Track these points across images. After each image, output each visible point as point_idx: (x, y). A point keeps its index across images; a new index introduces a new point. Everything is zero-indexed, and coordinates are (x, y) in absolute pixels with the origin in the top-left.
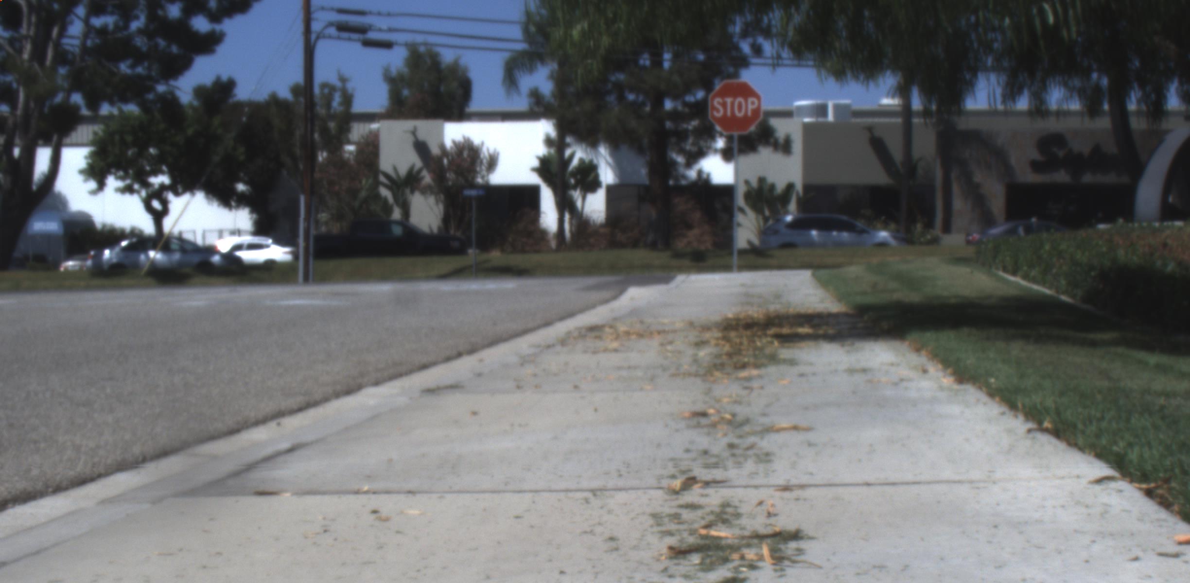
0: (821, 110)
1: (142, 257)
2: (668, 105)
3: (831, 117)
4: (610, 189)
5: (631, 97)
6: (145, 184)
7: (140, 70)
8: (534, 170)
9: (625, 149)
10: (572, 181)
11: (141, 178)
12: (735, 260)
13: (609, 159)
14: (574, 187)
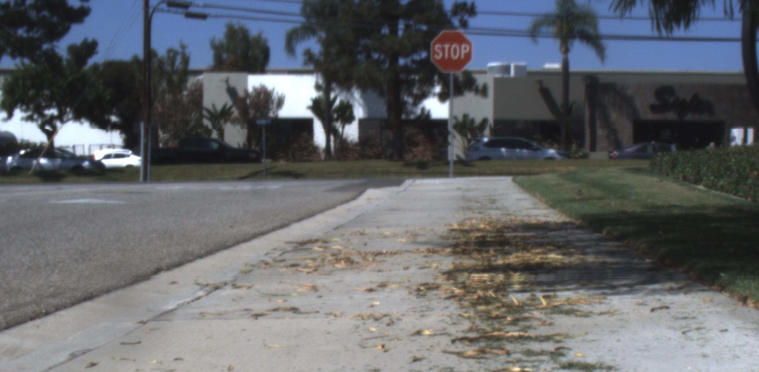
0: (506, 69)
1: (35, 162)
2: (402, 62)
3: (512, 73)
4: (361, 122)
5: (376, 56)
6: (42, 115)
8: (309, 107)
9: (370, 92)
10: (335, 116)
11: (39, 110)
12: (451, 168)
13: (361, 101)
14: (337, 120)
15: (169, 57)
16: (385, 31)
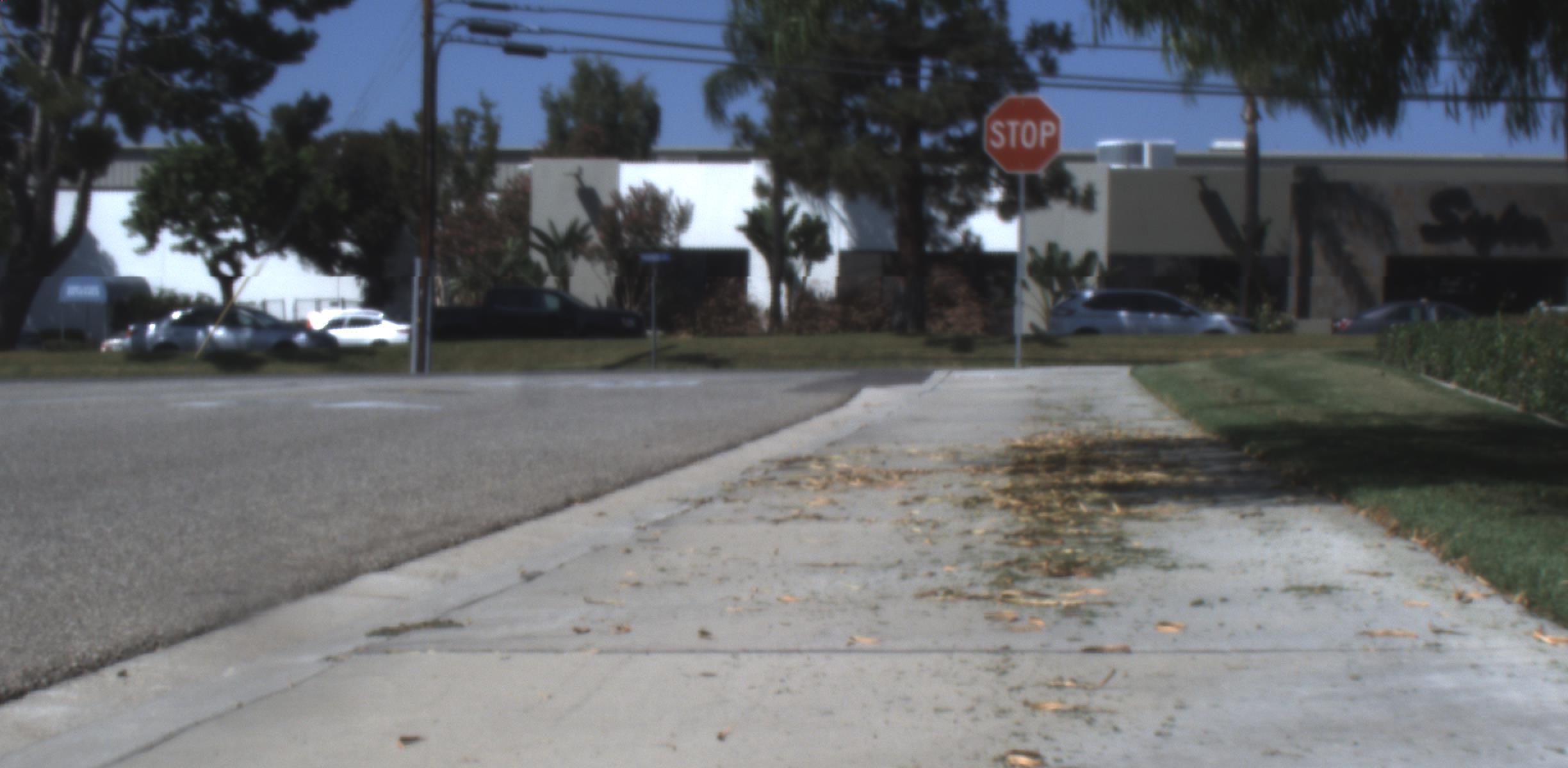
0: (1134, 153)
1: (200, 334)
2: (926, 140)
3: (1147, 163)
4: (844, 257)
5: (874, 129)
6: (212, 241)
7: (200, 84)
8: (741, 229)
9: (863, 199)
10: (793, 245)
11: (207, 232)
12: (1018, 350)
13: (844, 215)
14: (796, 254)
15: (459, 125)
16: (895, 79)
